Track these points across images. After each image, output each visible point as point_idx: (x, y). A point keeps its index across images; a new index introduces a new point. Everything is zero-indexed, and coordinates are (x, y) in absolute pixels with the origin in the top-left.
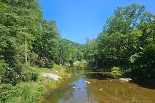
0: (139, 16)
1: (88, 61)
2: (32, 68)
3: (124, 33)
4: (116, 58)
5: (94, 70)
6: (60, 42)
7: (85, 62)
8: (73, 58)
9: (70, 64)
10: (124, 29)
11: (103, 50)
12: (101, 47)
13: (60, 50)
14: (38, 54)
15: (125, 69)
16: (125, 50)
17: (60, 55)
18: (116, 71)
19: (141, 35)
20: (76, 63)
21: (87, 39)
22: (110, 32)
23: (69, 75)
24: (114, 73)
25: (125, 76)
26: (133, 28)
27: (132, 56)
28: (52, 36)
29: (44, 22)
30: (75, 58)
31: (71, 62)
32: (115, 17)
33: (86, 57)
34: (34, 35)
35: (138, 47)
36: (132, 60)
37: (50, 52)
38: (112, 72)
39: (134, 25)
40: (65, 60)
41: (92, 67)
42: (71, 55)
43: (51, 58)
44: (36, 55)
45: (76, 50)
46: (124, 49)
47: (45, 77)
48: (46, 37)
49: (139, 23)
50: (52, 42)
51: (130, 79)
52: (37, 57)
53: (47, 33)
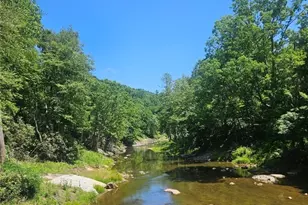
0: (296, 13)
1: (173, 136)
2: (20, 163)
3: (260, 58)
4: (244, 125)
5: (188, 159)
6: (94, 89)
7: (164, 138)
8: (131, 130)
9: (123, 148)
10: (259, 49)
11: (209, 106)
12: (202, 97)
13: (94, 112)
14: (33, 125)
15: (267, 150)
16: (264, 103)
17: (95, 125)
18: (243, 157)
19: (302, 63)
20: (142, 143)
21: (167, 79)
22: (225, 58)
23: (124, 177)
24: (238, 162)
25: (268, 168)
26: (281, 44)
27: (283, 116)
28: (68, 73)
29: (44, 37)
30: (138, 131)
31: (128, 142)
32: (234, 16)
33: (165, 128)
34: (20, 73)
35: (295, 93)
36: (282, 127)
37: (66, 117)
38: (234, 162)
39: (284, 35)
40: (110, 138)
41: (182, 152)
42: (126, 123)
43: (73, 134)
44: (30, 127)
45: (138, 108)
46: (261, 100)
47: (59, 186)
48: (53, 76)
49: (297, 30)
50: (72, 92)
51: (280, 176)
52: (33, 133)
53: (55, 67)
